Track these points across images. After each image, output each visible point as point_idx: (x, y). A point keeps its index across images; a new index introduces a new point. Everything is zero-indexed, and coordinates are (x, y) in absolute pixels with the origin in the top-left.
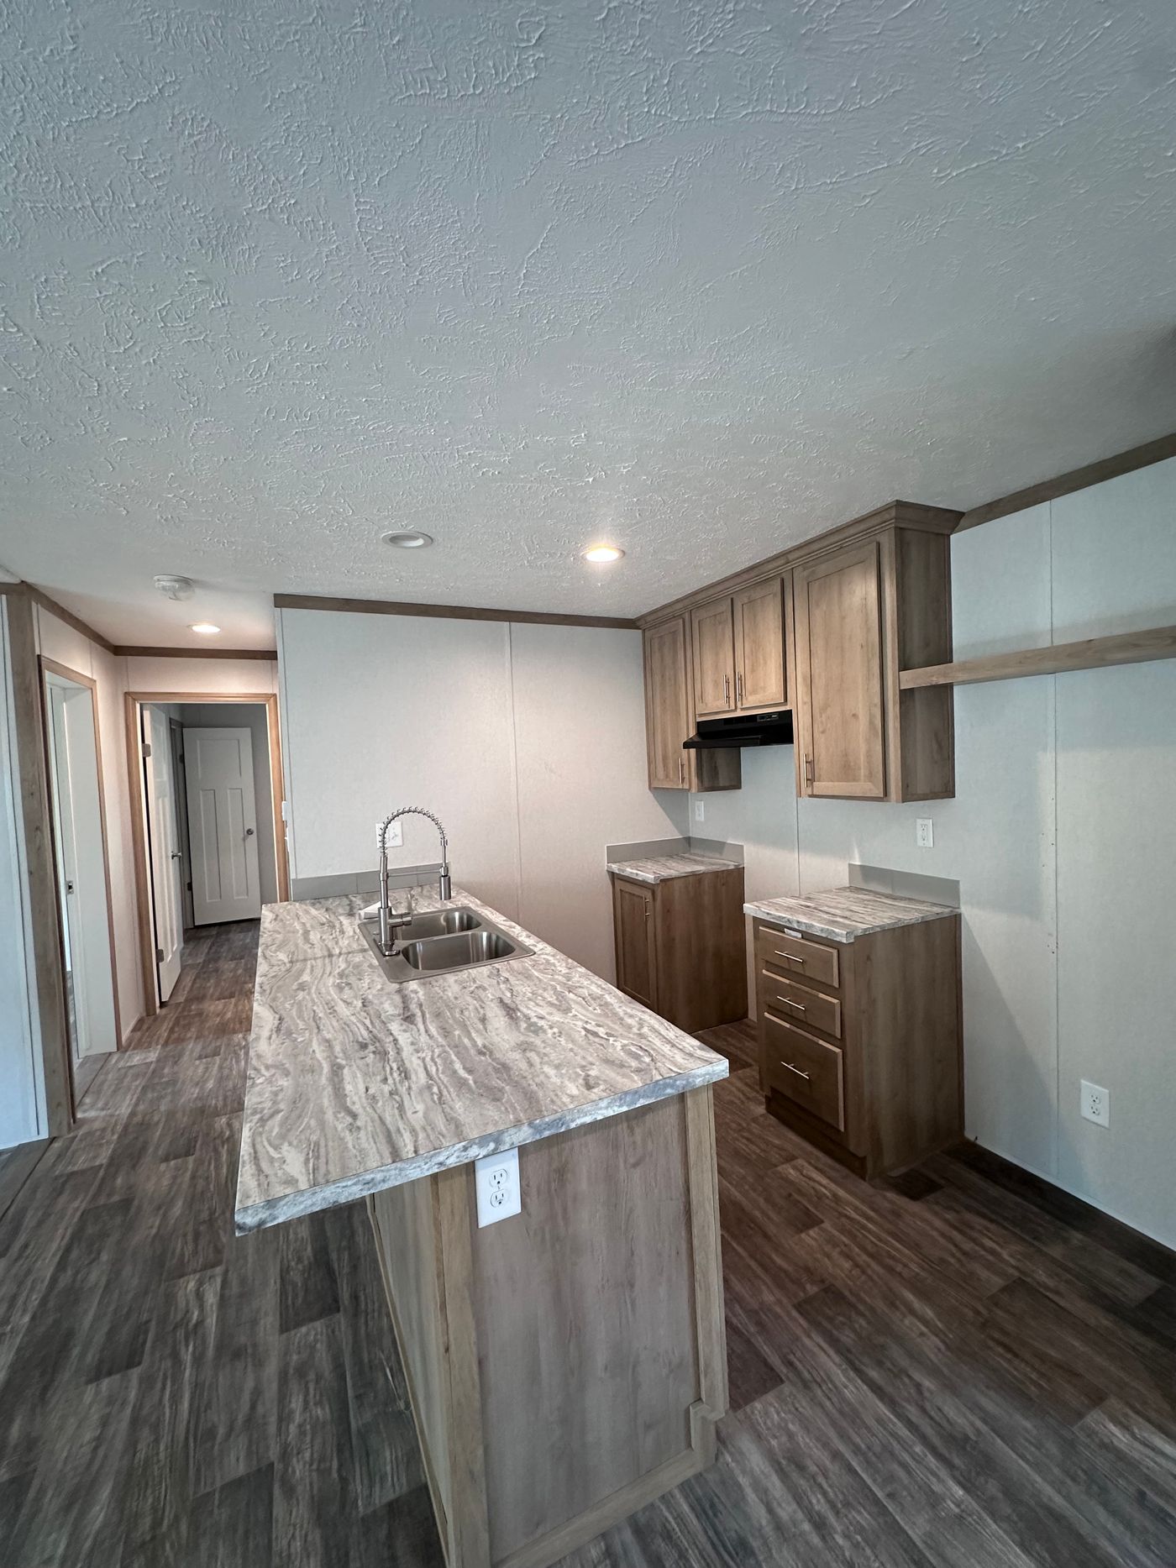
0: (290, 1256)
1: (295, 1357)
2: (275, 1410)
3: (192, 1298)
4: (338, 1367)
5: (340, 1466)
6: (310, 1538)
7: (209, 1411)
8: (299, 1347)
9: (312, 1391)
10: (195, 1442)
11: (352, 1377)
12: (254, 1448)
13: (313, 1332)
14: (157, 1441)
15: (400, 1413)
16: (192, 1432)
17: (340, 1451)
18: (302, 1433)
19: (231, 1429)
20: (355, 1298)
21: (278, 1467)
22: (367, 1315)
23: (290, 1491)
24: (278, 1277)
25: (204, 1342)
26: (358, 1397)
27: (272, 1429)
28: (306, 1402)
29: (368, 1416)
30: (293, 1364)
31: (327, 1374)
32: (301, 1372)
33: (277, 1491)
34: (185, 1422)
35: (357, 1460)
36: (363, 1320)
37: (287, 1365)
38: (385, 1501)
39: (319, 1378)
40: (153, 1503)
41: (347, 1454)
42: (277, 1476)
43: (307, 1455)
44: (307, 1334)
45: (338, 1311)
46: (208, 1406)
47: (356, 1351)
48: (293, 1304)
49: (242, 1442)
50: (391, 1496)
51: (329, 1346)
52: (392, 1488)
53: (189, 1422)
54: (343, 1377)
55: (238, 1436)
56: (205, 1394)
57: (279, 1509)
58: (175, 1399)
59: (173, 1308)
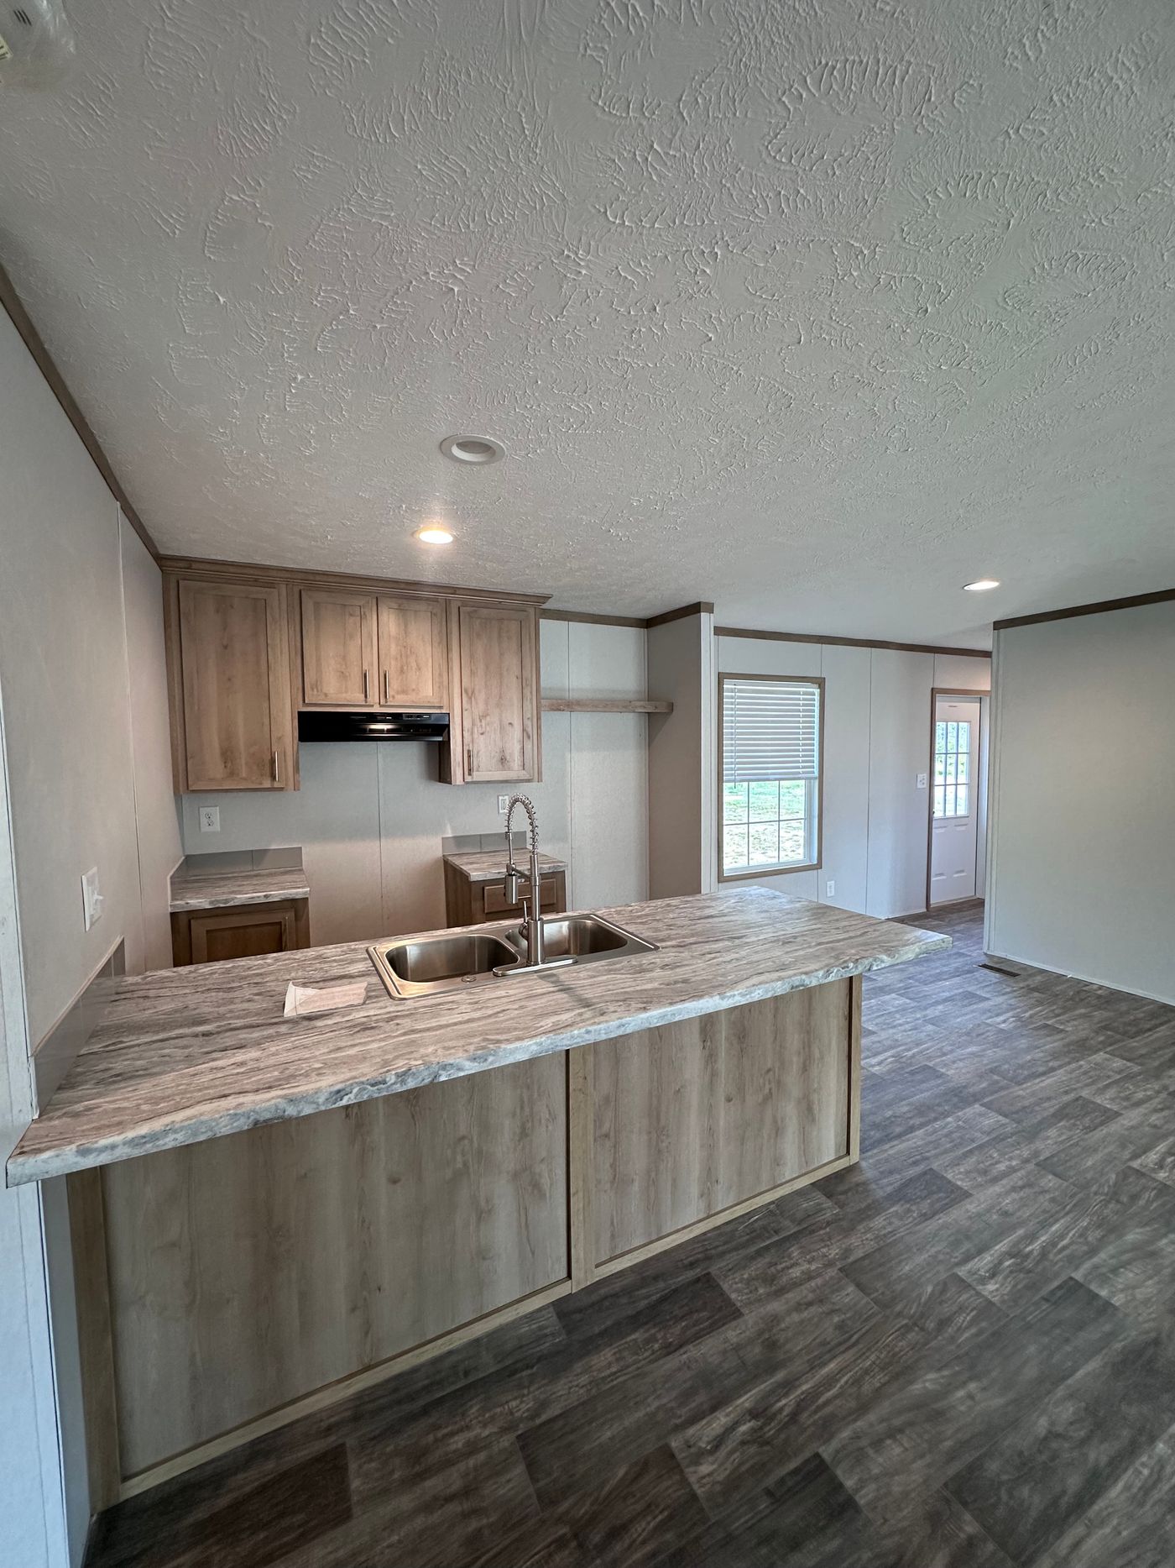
0: (647, 1354)
1: (761, 1291)
2: (807, 1285)
3: (722, 1453)
4: (759, 1253)
5: (821, 1228)
6: (863, 1230)
7: (828, 1340)
8: (751, 1292)
9: (783, 1265)
10: (851, 1336)
11: (764, 1241)
12: (835, 1287)
13: (733, 1288)
14: (866, 1372)
15: (778, 1206)
16: (845, 1346)
17: (813, 1232)
18: (813, 1259)
19: (833, 1311)
20: (692, 1265)
21: (839, 1265)
22: (707, 1250)
23: (847, 1252)
24: (677, 1353)
25: (772, 1392)
26: (776, 1232)
27: (819, 1281)
28: (792, 1266)
29: (787, 1223)
30: (768, 1290)
31: (767, 1260)
32: (769, 1280)
33: (851, 1259)
34: (844, 1355)
35: (814, 1221)
36: (713, 1252)
37: (768, 1295)
38: (828, 1200)
39: (771, 1265)
40: (901, 1341)
41: (813, 1227)
42: (844, 1263)
43: (824, 1250)
44: (736, 1290)
45: (709, 1274)
46: (824, 1343)
47: (744, 1246)
48: (708, 1319)
49: (836, 1298)
50: (824, 1198)
51: (744, 1268)
52: (819, 1198)
53: (843, 1352)
54: (767, 1248)
55: (834, 1303)
56: (816, 1353)
57: (860, 1253)
58: (830, 1381)
59: (1019, 1287)
